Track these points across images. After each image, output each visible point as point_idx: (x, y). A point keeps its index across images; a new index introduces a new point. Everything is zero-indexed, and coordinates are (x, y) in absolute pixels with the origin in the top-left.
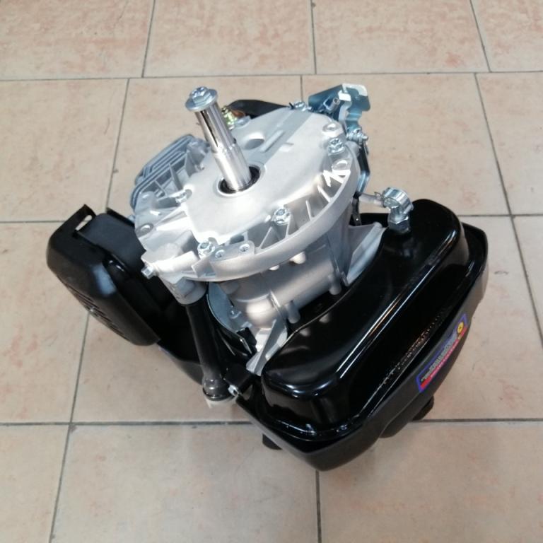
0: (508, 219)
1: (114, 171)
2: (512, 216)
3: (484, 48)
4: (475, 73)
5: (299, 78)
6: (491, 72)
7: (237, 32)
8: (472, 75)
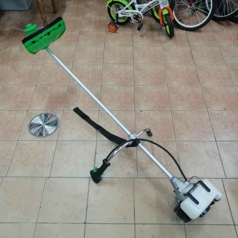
0: (134, 225)
1: (40, 208)
2: (135, 224)
3: (137, 169)
4: (134, 178)
5: (89, 179)
6: (138, 178)
7: (75, 162)
8: (133, 179)
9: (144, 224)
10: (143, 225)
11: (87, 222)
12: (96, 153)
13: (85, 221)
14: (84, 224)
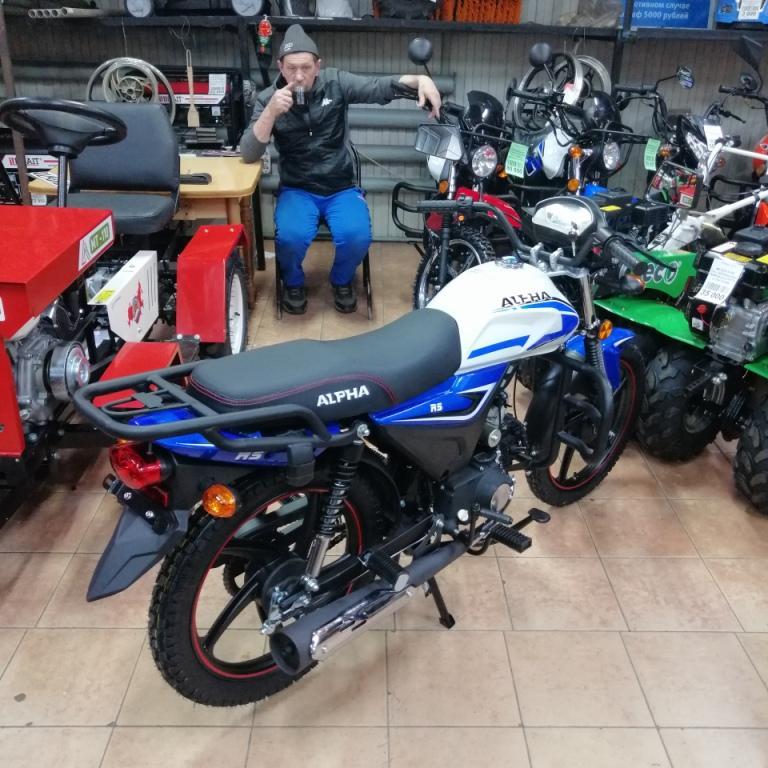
9: (682, 728)
10: (679, 730)
11: (525, 724)
12: (504, 582)
13: (520, 722)
14: (521, 729)
